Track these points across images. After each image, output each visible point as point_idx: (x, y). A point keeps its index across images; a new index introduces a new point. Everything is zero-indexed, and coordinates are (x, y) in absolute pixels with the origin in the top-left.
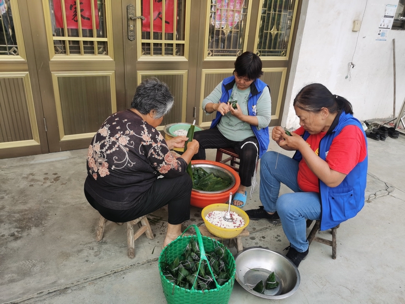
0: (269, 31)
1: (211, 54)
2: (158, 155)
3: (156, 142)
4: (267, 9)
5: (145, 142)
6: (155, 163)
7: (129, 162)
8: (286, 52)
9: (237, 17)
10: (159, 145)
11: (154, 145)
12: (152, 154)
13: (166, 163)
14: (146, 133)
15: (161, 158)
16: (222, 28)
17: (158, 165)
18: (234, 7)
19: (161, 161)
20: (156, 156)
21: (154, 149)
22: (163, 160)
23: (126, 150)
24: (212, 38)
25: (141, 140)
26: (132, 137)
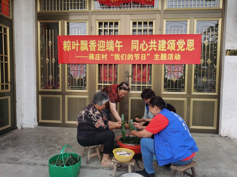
0: (201, 80)
1: (166, 91)
2: (95, 119)
3: (94, 114)
4: (198, 69)
5: (90, 113)
6: (93, 122)
7: (83, 120)
8: (215, 90)
9: (180, 74)
10: (95, 115)
11: (93, 115)
12: (92, 118)
13: (98, 123)
14: (91, 110)
15: (96, 121)
16: (172, 79)
17: (95, 123)
18: (178, 69)
19: (96, 122)
20: (94, 119)
21: (93, 116)
22: (97, 121)
23: (83, 116)
24: (166, 83)
25: (89, 112)
26: (86, 111)
